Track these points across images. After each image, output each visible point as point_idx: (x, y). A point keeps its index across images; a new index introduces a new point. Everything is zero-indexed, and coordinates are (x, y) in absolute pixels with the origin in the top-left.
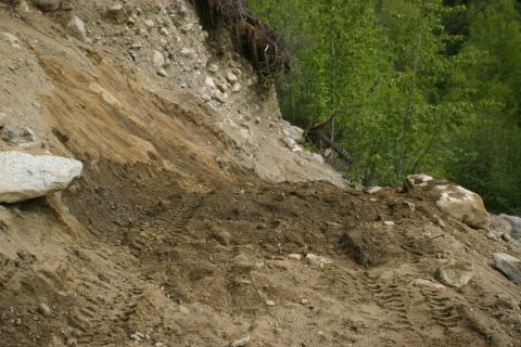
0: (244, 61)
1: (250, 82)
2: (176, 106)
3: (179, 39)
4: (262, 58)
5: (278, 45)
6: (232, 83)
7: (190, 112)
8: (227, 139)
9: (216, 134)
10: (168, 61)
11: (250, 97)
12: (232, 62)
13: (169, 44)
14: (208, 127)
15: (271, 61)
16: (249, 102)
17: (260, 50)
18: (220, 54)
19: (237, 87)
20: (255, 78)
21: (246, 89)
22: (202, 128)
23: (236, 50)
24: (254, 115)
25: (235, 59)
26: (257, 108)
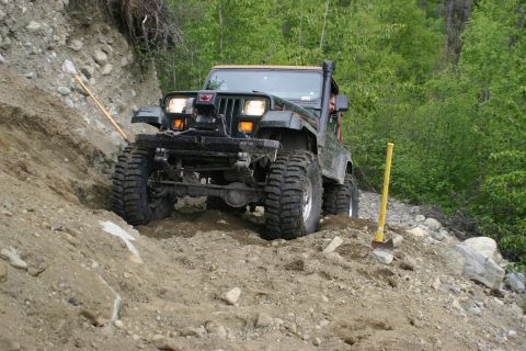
0: (117, 34)
1: (124, 62)
2: (16, 110)
3: (24, 9)
4: (139, 32)
5: (160, 15)
6: (101, 64)
7: (36, 117)
8: (92, 150)
9: (76, 147)
10: (8, 40)
11: (123, 81)
12: (101, 36)
13: (8, 15)
14: (64, 138)
15: (150, 36)
16: (124, 87)
17: (137, 22)
18: (86, 26)
19: (108, 69)
20: (130, 56)
21: (118, 70)
22: (54, 140)
23: (106, 21)
24: (128, 102)
25: (105, 32)
26: (134, 93)
